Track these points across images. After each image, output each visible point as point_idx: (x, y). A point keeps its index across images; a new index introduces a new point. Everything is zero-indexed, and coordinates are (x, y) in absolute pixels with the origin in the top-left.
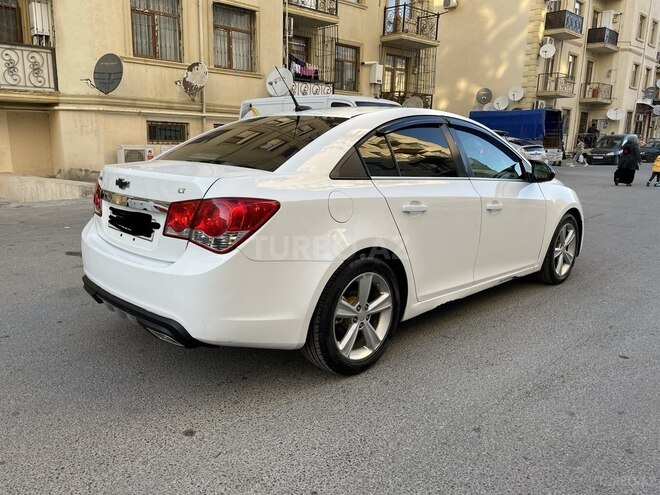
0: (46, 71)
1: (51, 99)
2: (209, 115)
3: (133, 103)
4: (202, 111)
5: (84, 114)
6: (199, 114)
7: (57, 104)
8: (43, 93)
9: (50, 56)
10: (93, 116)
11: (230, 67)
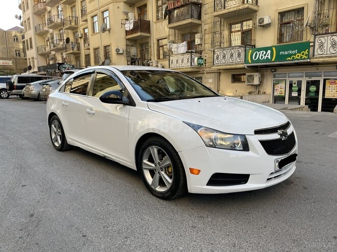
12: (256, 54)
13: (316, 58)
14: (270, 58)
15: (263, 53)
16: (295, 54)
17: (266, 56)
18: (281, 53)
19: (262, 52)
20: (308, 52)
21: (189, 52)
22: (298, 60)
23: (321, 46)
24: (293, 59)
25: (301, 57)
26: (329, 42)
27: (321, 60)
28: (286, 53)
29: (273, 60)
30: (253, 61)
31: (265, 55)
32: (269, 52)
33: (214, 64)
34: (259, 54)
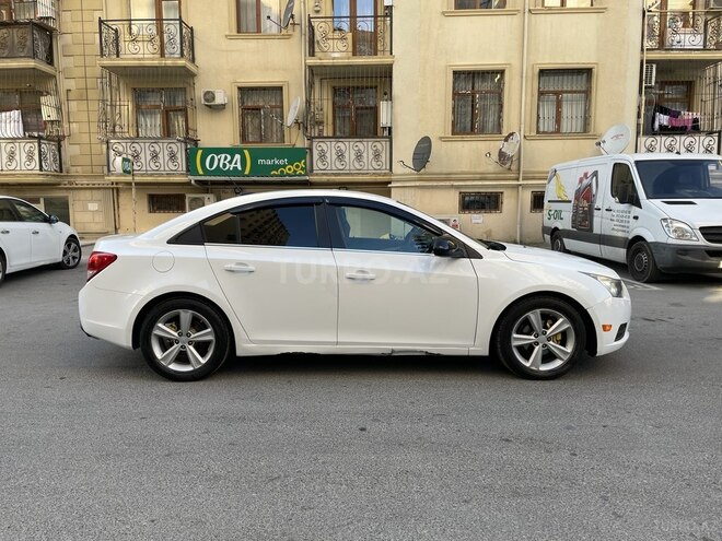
0: (384, 157)
1: (385, 178)
2: (525, 182)
3: (448, 177)
4: (518, 179)
5: (407, 190)
6: (516, 183)
7: (390, 183)
8: (379, 175)
9: (388, 144)
10: (412, 191)
11: (558, 131)
12: (213, 159)
13: (317, 174)
14: (240, 168)
15: (226, 158)
16: (284, 166)
17: (233, 165)
18: (261, 161)
19: (223, 156)
20: (305, 163)
21: (34, 137)
22: (290, 175)
23: (322, 156)
24: (282, 175)
25: (295, 171)
26: (334, 151)
27: (325, 178)
28: (269, 162)
29: (247, 172)
30: (206, 172)
31: (230, 162)
32: (238, 157)
33: (109, 170)
34: (219, 160)
